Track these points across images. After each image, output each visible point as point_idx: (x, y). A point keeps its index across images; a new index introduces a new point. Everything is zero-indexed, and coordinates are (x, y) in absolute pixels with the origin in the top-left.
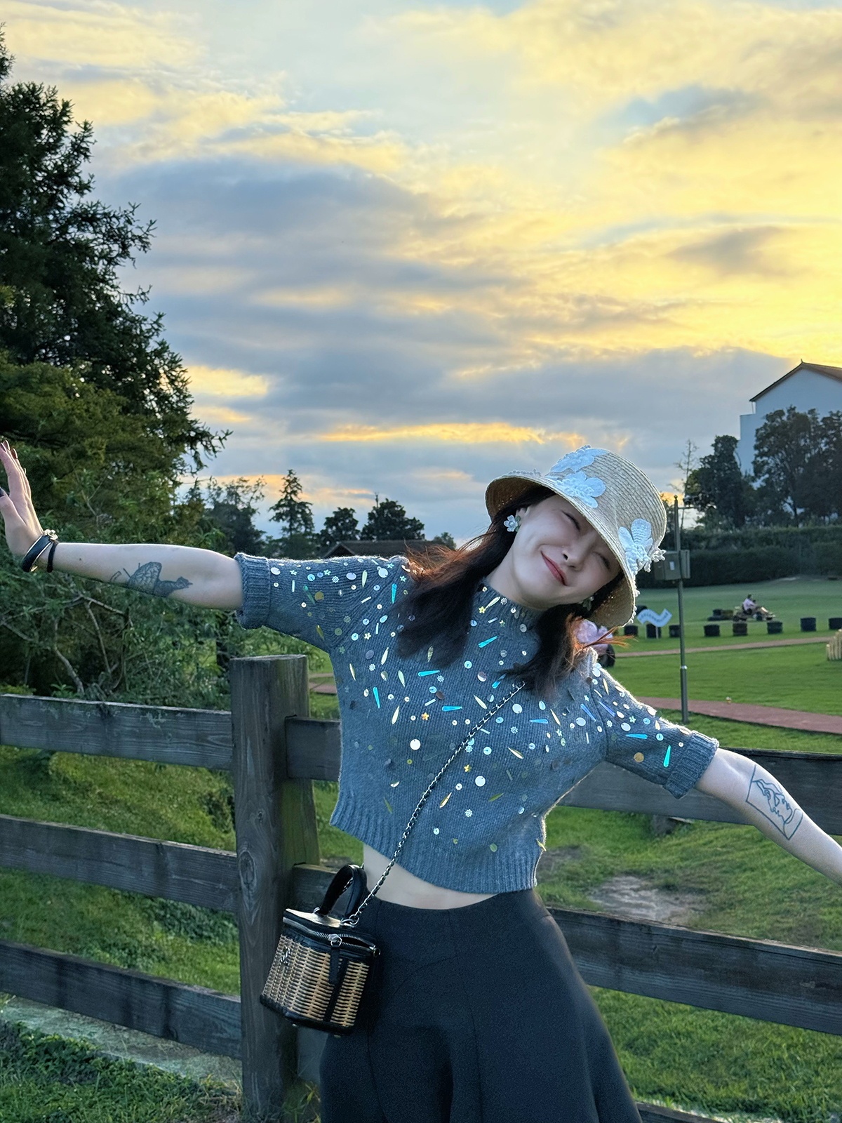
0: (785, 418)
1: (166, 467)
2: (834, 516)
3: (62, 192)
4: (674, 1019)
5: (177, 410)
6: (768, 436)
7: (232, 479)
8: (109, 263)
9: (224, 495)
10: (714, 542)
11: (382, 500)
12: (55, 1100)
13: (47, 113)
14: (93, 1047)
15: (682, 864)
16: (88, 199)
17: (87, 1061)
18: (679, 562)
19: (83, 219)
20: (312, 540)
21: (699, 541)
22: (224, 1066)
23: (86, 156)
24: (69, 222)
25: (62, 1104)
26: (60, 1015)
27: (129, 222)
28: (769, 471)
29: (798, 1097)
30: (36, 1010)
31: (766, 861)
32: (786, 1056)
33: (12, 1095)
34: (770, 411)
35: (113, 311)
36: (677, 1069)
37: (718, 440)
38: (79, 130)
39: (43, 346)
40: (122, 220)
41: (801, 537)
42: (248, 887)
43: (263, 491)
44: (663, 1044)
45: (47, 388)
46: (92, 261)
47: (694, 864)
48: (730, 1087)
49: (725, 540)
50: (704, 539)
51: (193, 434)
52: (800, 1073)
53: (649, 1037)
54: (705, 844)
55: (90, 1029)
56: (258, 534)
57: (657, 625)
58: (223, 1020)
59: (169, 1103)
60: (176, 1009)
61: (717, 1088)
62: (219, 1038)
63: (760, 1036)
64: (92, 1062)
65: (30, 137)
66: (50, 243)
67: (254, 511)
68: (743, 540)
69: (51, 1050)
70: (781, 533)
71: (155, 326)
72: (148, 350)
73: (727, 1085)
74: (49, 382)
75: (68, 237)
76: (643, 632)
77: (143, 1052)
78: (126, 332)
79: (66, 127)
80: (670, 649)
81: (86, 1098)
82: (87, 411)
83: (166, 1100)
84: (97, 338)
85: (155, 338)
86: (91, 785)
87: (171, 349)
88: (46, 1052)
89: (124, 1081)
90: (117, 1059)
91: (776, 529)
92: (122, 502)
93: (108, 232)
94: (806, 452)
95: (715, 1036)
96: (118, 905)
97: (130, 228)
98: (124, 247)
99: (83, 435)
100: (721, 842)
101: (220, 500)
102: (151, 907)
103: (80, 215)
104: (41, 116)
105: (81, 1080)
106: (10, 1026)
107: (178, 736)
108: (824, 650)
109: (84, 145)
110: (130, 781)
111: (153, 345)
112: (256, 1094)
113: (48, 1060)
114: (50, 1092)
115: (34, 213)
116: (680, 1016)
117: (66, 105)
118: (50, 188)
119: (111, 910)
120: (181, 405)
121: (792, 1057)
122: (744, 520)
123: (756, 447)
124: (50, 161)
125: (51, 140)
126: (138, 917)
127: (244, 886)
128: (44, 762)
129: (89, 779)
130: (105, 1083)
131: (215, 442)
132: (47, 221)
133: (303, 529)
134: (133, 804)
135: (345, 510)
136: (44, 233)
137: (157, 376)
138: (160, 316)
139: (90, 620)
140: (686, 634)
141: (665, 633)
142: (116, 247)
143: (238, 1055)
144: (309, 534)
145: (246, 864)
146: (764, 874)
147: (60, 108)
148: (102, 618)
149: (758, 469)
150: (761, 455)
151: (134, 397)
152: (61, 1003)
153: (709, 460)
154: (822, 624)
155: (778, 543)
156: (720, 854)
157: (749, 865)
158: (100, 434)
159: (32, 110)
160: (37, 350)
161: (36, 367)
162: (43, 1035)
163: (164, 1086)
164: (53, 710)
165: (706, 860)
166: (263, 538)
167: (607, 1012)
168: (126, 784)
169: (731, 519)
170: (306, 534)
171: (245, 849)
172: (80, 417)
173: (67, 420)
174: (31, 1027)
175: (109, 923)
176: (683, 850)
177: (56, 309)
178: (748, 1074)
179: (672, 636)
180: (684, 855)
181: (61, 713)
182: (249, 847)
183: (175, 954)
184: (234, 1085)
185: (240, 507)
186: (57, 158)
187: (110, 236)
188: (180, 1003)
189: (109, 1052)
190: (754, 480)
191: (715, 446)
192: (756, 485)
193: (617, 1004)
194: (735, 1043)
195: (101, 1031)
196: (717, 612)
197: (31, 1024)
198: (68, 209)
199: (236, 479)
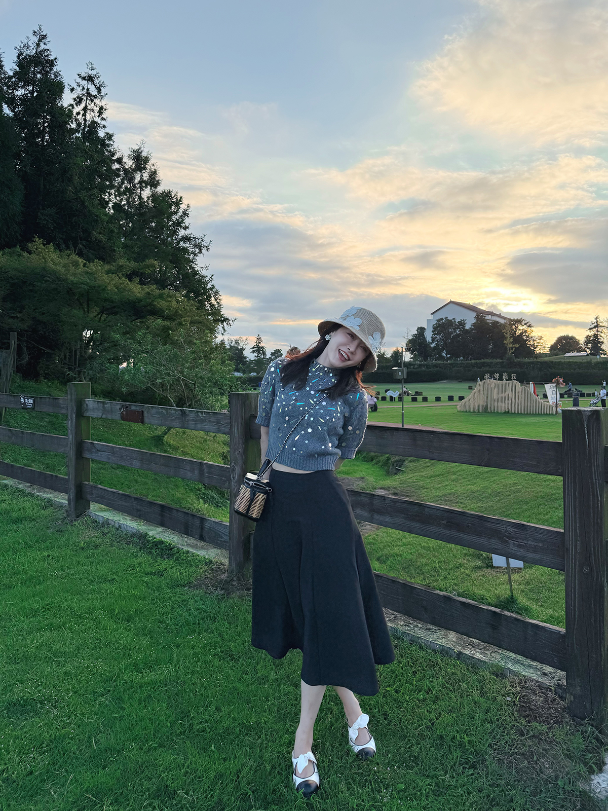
0: (443, 321)
1: (213, 331)
2: (462, 358)
3: (178, 229)
4: (395, 549)
5: (217, 310)
6: (437, 327)
7: (237, 337)
8: (195, 256)
9: (234, 343)
10: (416, 366)
11: (292, 346)
12: (158, 565)
13: (174, 200)
14: (174, 544)
15: (400, 486)
16: (188, 232)
17: (171, 549)
18: (403, 373)
19: (186, 239)
20: (265, 361)
21: (411, 366)
22: (222, 554)
23: (188, 216)
24: (181, 240)
25: (161, 567)
26: (161, 530)
27: (202, 240)
28: (437, 341)
29: (441, 582)
30: (153, 528)
31: (432, 485)
32: (437, 566)
33: (142, 563)
34: (439, 318)
35: (195, 273)
36: (396, 570)
37: (418, 328)
38: (186, 207)
39: (169, 285)
40: (200, 240)
41: (448, 366)
42: (234, 479)
43: (248, 342)
44: (391, 559)
45: (169, 299)
46: (188, 255)
47: (405, 486)
48: (416, 579)
49: (420, 366)
50: (413, 365)
51: (223, 319)
52: (443, 573)
53: (386, 556)
54: (409, 478)
55: (173, 536)
56: (246, 358)
57: (394, 396)
58: (223, 533)
59: (201, 568)
60: (205, 528)
61: (411, 579)
62: (221, 541)
63: (428, 557)
64: (173, 550)
65: (168, 208)
66: (173, 248)
67: (244, 349)
68: (427, 366)
69: (158, 544)
70: (442, 364)
71: (211, 279)
72: (208, 288)
73: (415, 578)
74: (170, 297)
75: (180, 246)
76: (388, 399)
77: (192, 547)
78: (200, 281)
79: (180, 206)
80: (397, 405)
81: (170, 565)
82: (184, 308)
83: (200, 567)
84: (189, 283)
85: (210, 283)
86: (179, 447)
87: (216, 288)
88: (156, 545)
89: (185, 558)
90: (182, 549)
91: (439, 362)
92: (195, 341)
93: (195, 244)
94: (451, 334)
95: (410, 557)
96: (187, 492)
97: (203, 243)
98: (200, 250)
99: (181, 316)
100: (415, 478)
101: (232, 345)
102: (199, 494)
103: (185, 238)
104: (172, 201)
105: (169, 557)
106: (143, 534)
107: (210, 421)
108: (457, 408)
109: (187, 212)
110: (193, 446)
111: (209, 286)
112: (234, 565)
113: (156, 549)
114: (157, 562)
115: (168, 237)
116: (398, 548)
117: (181, 198)
118: (174, 227)
119: (184, 494)
120: (218, 308)
121: (440, 567)
122: (427, 358)
123: (433, 332)
124: (174, 218)
125: (175, 210)
126: (194, 497)
127: (232, 478)
128: (162, 438)
129: (178, 445)
130: (177, 559)
131: (231, 322)
132: (172, 239)
133: (262, 357)
134: (194, 455)
135: (278, 350)
136: (171, 244)
137: (211, 297)
138: (212, 275)
139: (181, 385)
140: (405, 400)
141: (397, 399)
142: (197, 250)
143: (227, 548)
144: (265, 358)
145: (233, 470)
146: (431, 490)
147: (179, 199)
148: (186, 385)
149: (433, 340)
150: (434, 334)
151: (202, 304)
152: (162, 524)
153: (415, 335)
154: (456, 398)
155: (440, 367)
156: (415, 482)
157: (426, 487)
158: (188, 316)
159: (168, 199)
160: (167, 286)
161: (166, 291)
162: (155, 538)
163: (199, 561)
164: (164, 411)
165: (409, 484)
166: (247, 359)
167: (370, 545)
168: (192, 447)
169: (422, 358)
170: (264, 358)
171: (233, 464)
172: (181, 310)
173: (176, 311)
174: (151, 535)
175: (183, 499)
176: (401, 480)
177: (174, 272)
178: (423, 573)
179: (399, 401)
180: (401, 482)
181: (167, 412)
182: (235, 463)
183: (207, 513)
184: (226, 561)
185: (239, 347)
186: (177, 217)
187: (195, 246)
188: (207, 525)
189: (179, 546)
190: (431, 344)
191: (417, 330)
192: (432, 346)
193: (374, 541)
194: (418, 560)
195: (177, 537)
196: (416, 392)
197: (151, 533)
198: (180, 235)
199: (238, 337)
